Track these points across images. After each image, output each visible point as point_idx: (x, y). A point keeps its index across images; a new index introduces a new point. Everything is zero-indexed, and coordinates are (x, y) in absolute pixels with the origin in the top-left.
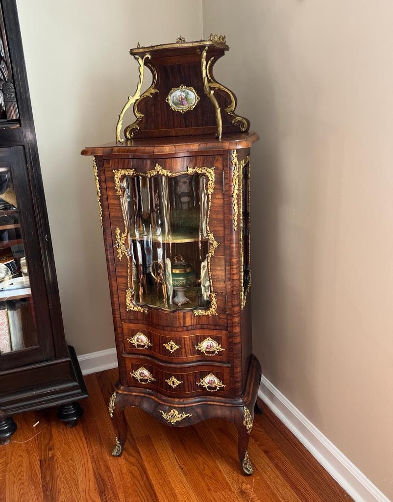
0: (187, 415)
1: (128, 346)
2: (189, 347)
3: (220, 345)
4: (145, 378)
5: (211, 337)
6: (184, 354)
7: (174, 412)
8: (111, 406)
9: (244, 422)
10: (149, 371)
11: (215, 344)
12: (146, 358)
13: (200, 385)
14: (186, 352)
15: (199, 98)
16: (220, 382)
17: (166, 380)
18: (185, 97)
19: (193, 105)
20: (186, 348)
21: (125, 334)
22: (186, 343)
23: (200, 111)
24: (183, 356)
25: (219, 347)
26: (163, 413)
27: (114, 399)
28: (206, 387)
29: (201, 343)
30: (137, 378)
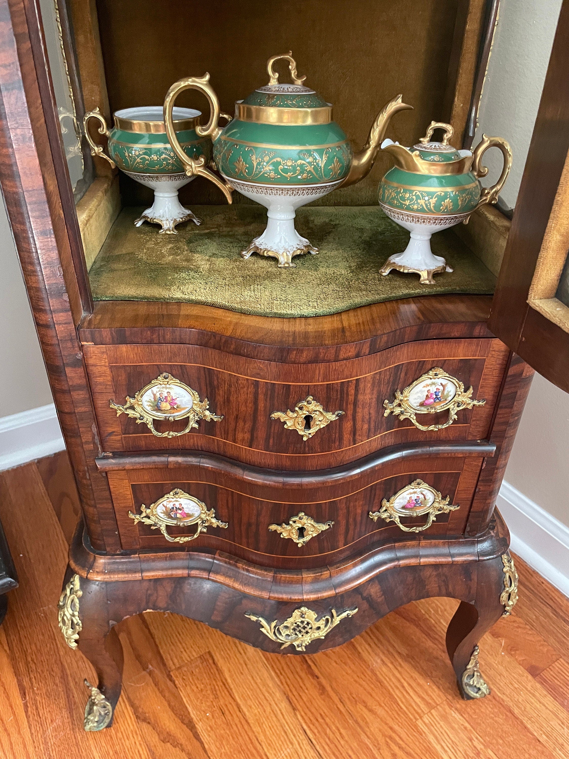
0: (344, 615)
1: (117, 428)
2: (366, 410)
3: (471, 390)
4: (188, 522)
5: (444, 365)
6: (347, 436)
7: (302, 616)
9: (504, 595)
10: (201, 499)
11: (452, 388)
12: (193, 460)
13: (379, 518)
14: (354, 432)
16: (444, 498)
17: (273, 527)
20: (359, 416)
21: (97, 389)
22: (360, 397)
24: (345, 442)
25: (466, 397)
26: (263, 622)
27: (77, 601)
28: (397, 520)
29: (406, 393)
30: (155, 525)
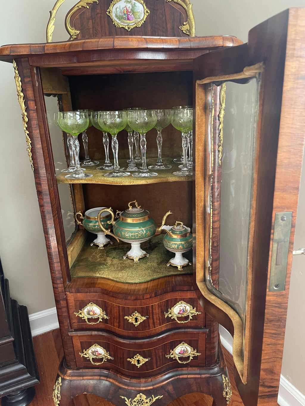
0: (157, 397)
1: (75, 321)
2: (157, 316)
3: (195, 308)
4: (100, 357)
5: (184, 300)
6: (151, 325)
7: (140, 397)
8: (56, 396)
9: (224, 393)
10: (104, 348)
11: (188, 307)
12: (101, 333)
13: (170, 357)
14: (154, 323)
15: (149, 12)
16: (194, 350)
17: (129, 359)
18: (132, 9)
19: (142, 20)
20: (155, 318)
21: (70, 307)
22: (154, 311)
23: (149, 29)
24: (151, 327)
25: (194, 311)
26: (126, 399)
27: (59, 387)
28: (177, 359)
29: (172, 309)
30: (88, 358)
